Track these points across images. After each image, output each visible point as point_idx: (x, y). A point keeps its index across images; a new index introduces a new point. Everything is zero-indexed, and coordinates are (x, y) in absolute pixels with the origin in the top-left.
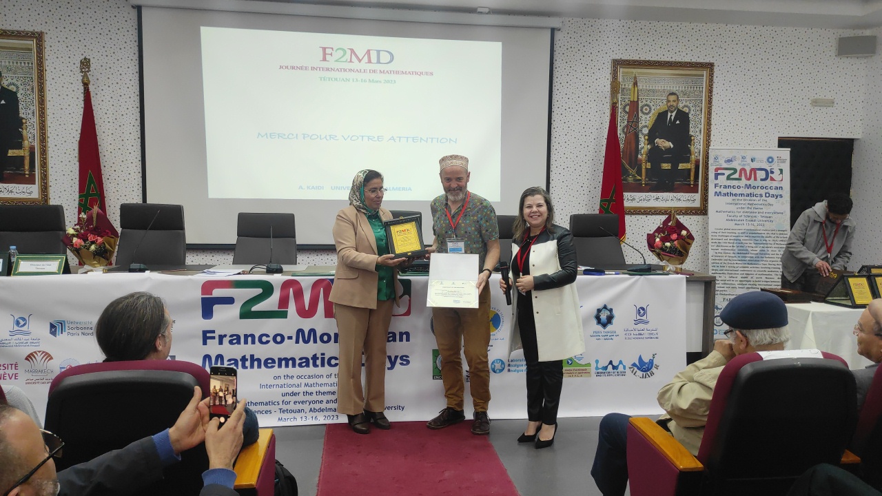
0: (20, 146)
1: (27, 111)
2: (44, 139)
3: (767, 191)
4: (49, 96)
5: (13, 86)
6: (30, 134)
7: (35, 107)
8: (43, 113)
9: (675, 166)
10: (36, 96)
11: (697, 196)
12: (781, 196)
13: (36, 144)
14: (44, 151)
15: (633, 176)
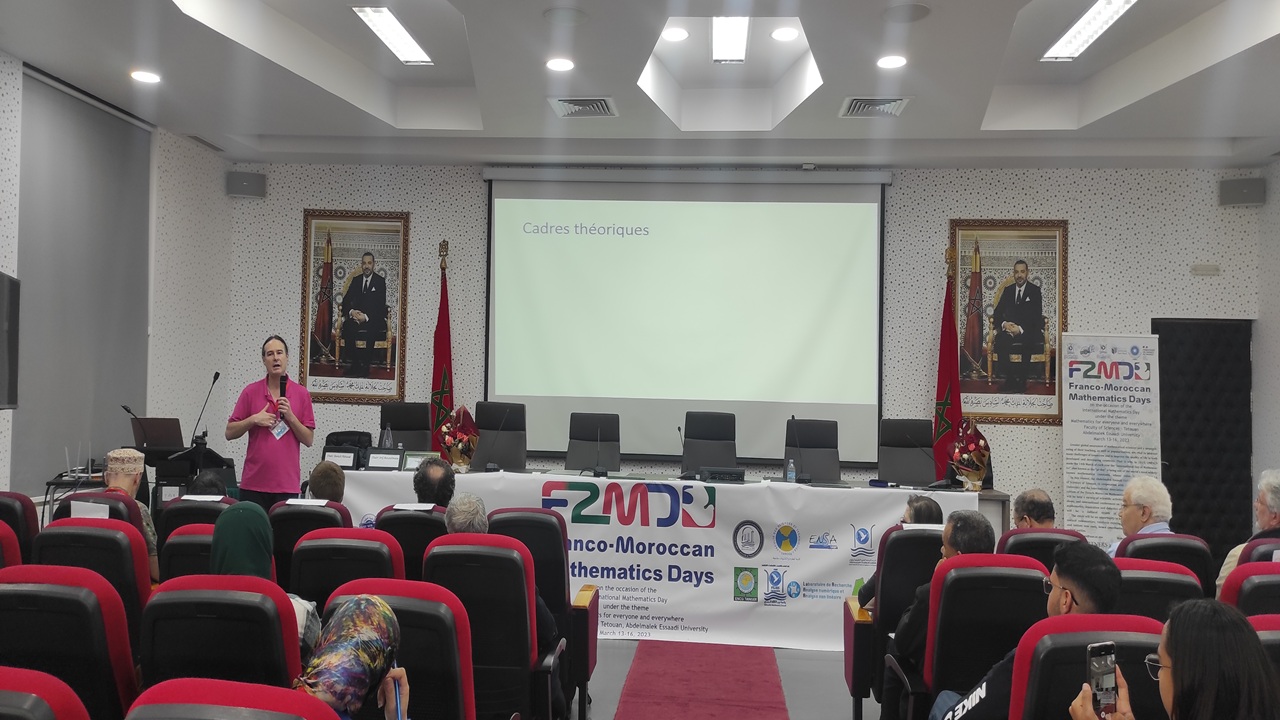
0: (383, 338)
1: (392, 300)
2: (405, 328)
3: (1131, 394)
4: (411, 280)
5: (382, 272)
6: (394, 322)
7: (398, 295)
8: (405, 300)
9: (1026, 358)
10: (399, 282)
11: (1054, 399)
12: (1148, 400)
13: (397, 335)
14: (404, 342)
15: (977, 371)
